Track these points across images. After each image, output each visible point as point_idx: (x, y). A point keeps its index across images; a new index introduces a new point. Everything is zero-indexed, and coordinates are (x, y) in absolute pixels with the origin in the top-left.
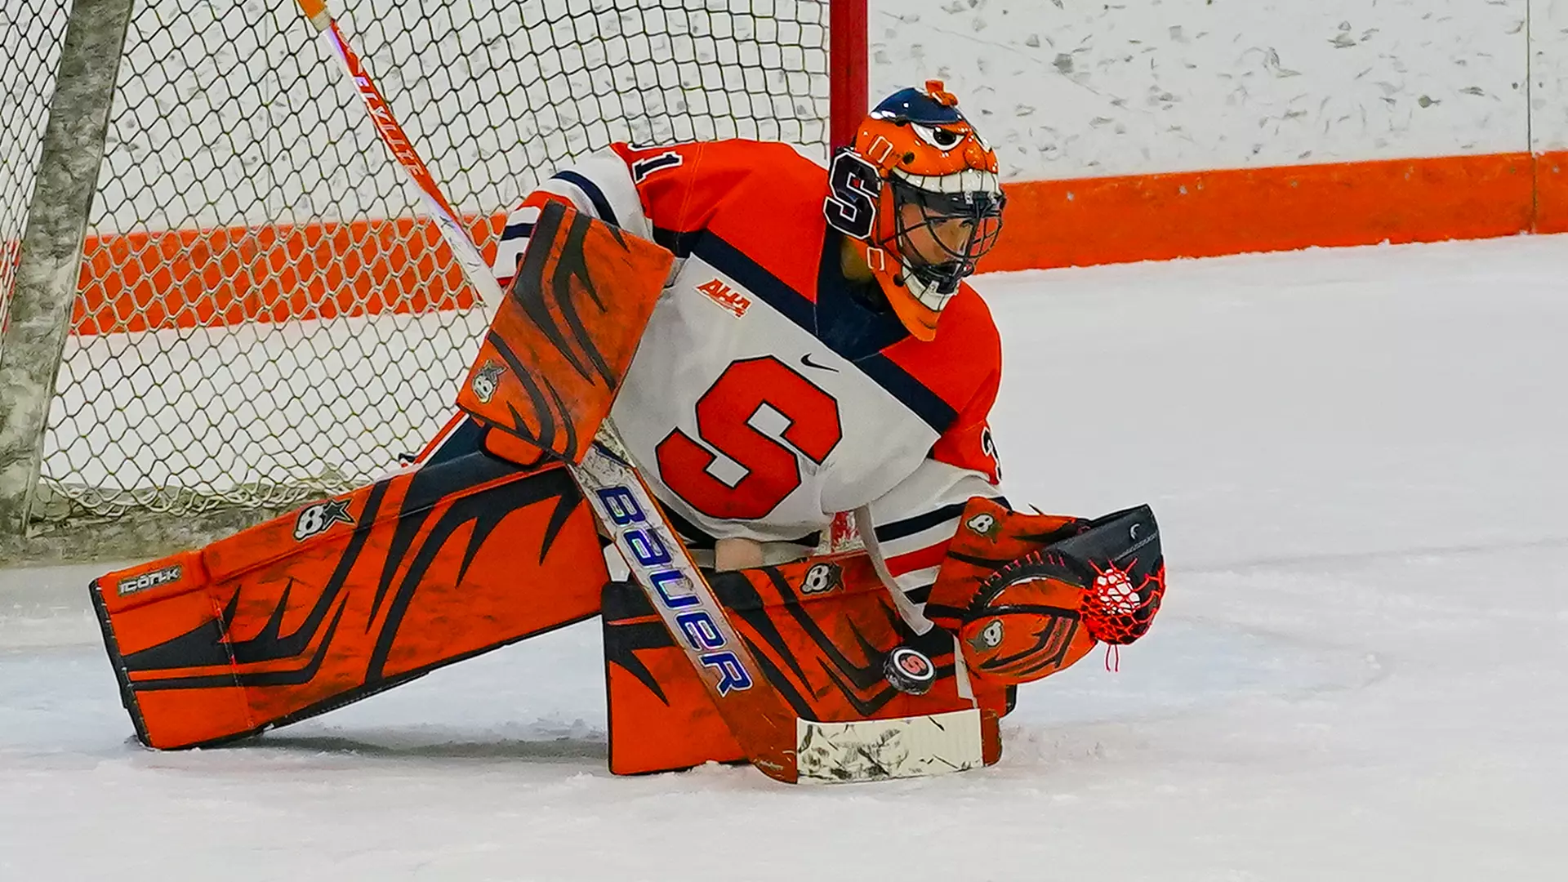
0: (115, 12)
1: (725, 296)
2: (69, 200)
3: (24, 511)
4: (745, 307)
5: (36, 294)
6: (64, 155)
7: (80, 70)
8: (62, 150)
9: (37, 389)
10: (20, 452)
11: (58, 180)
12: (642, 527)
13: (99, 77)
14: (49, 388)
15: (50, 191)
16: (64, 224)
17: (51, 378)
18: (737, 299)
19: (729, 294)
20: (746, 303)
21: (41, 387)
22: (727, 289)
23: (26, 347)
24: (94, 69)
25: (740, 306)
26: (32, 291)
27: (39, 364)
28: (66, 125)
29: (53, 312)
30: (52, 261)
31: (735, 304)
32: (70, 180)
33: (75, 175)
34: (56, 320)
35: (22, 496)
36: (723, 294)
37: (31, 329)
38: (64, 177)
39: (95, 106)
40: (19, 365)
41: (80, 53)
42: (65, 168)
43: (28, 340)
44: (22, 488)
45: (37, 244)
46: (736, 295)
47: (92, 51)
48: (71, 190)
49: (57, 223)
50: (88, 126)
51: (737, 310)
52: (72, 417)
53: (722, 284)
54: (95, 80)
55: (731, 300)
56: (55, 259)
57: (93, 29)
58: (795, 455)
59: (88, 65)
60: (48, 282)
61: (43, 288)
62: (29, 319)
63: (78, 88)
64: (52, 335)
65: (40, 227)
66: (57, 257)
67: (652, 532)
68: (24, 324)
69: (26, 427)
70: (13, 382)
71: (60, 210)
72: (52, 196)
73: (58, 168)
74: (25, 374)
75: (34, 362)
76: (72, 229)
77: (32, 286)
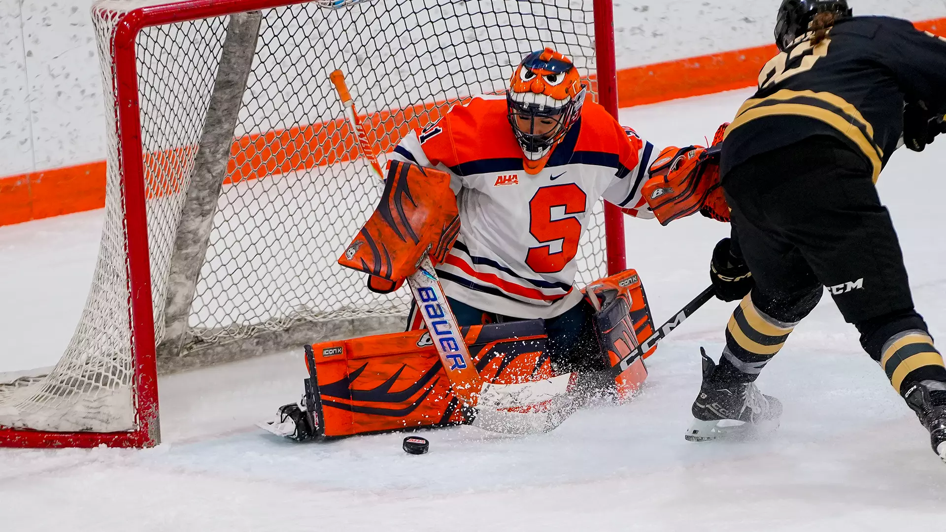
0: (237, 91)
1: (507, 180)
2: (210, 187)
3: (180, 344)
4: (516, 178)
5: (191, 236)
6: (209, 165)
7: (220, 122)
8: (208, 163)
9: (189, 283)
10: (180, 315)
11: (205, 178)
12: (434, 303)
13: (228, 124)
14: (195, 281)
15: (201, 183)
16: (208, 199)
17: (196, 277)
18: (512, 177)
19: (507, 178)
20: (515, 176)
21: (191, 282)
22: (505, 177)
23: (185, 263)
24: (226, 120)
25: (515, 179)
26: (189, 234)
27: (191, 270)
28: (210, 150)
29: (199, 244)
30: (200, 219)
31: (513, 180)
32: (211, 178)
33: (214, 174)
34: (200, 248)
35: (179, 338)
36: (505, 180)
37: (187, 254)
38: (209, 176)
39: (225, 139)
40: (181, 272)
41: (220, 113)
42: (209, 172)
43: (186, 259)
44: (179, 333)
45: (193, 211)
46: (510, 176)
47: (225, 112)
48: (211, 182)
49: (203, 199)
50: (221, 150)
51: (515, 182)
52: (201, 296)
53: (502, 176)
54: (226, 126)
55: (509, 180)
56: (202, 218)
57: (227, 101)
58: (574, 217)
59: (223, 119)
60: (198, 229)
61: (195, 232)
62: (187, 248)
63: (218, 131)
64: (198, 255)
65: (195, 202)
66: (203, 216)
67: (438, 305)
68: (184, 252)
69: (183, 302)
70: (178, 281)
71: (205, 193)
72: (202, 186)
73: (205, 171)
74: (183, 277)
75: (188, 270)
76: (211, 201)
77: (189, 232)
